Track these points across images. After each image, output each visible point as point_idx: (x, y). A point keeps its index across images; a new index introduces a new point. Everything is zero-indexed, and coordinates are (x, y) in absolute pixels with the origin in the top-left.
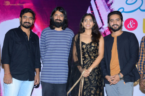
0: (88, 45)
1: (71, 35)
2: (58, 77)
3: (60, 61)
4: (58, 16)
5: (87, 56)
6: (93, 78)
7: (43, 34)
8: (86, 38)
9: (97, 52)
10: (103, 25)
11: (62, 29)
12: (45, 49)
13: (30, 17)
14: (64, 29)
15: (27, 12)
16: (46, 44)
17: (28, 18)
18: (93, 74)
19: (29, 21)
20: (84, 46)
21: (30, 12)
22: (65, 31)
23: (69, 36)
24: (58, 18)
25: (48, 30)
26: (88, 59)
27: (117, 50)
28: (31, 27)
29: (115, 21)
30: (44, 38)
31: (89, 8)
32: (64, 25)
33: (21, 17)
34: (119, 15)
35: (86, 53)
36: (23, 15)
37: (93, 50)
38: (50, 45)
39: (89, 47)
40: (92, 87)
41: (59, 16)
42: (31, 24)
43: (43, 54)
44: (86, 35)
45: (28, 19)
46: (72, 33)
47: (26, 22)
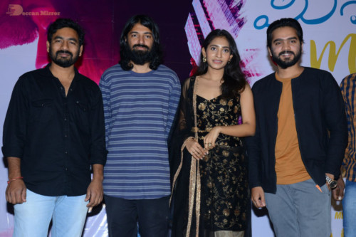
0: (211, 104)
1: (171, 81)
2: (143, 184)
3: (147, 145)
4: (139, 36)
5: (210, 129)
6: (226, 180)
7: (103, 83)
8: (209, 88)
9: (233, 120)
11: (151, 67)
12: (110, 117)
13: (71, 39)
14: (154, 67)
16: (113, 106)
18: (225, 171)
19: (68, 46)
20: (202, 106)
21: (71, 26)
22: (156, 73)
23: (167, 85)
24: (139, 41)
25: (116, 73)
30: (107, 90)
32: (155, 58)
35: (209, 123)
36: (55, 35)
37: (223, 114)
38: (123, 107)
39: (213, 108)
40: (225, 200)
41: (141, 36)
42: (74, 56)
45: (65, 43)
46: (173, 76)
47: (61, 51)
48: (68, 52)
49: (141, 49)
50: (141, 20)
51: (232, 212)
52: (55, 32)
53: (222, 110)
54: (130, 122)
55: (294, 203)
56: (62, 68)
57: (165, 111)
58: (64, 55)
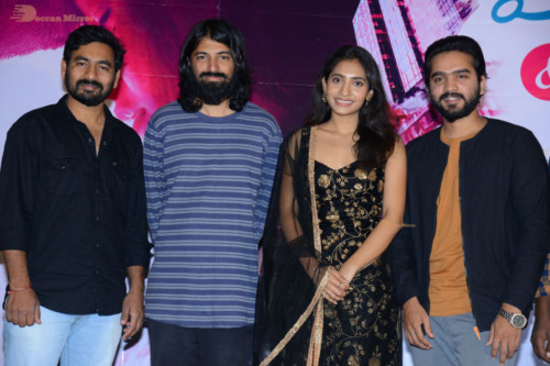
0: (339, 177)
1: (266, 132)
2: (212, 303)
3: (222, 238)
5: (334, 217)
6: (356, 306)
7: (152, 132)
8: (334, 147)
9: (376, 203)
11: (232, 107)
12: (163, 189)
13: (101, 62)
14: (236, 106)
17: (93, 64)
18: (355, 291)
19: (96, 74)
20: (325, 180)
21: (103, 40)
22: (241, 117)
23: (259, 139)
24: (209, 66)
25: (174, 116)
26: (336, 231)
27: (457, 198)
29: (451, 77)
30: (159, 145)
32: (237, 92)
33: (68, 60)
34: (468, 53)
35: (333, 209)
36: (76, 54)
37: (360, 195)
38: (183, 173)
39: (343, 184)
40: (352, 341)
41: (212, 58)
42: (105, 89)
43: (155, 211)
45: (93, 69)
46: (269, 123)
47: (85, 81)
48: (96, 83)
49: (213, 79)
50: (211, 31)
52: (77, 49)
53: (358, 187)
54: (195, 200)
56: (85, 106)
57: (255, 182)
58: (90, 88)
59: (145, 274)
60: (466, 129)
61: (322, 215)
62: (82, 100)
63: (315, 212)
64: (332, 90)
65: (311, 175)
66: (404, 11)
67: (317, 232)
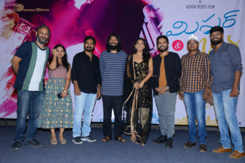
0: (139, 65)
5: (138, 73)
8: (138, 58)
10: (154, 46)
14: (118, 51)
15: (89, 39)
20: (136, 65)
21: (92, 39)
23: (123, 57)
25: (105, 53)
26: (139, 75)
28: (92, 51)
29: (162, 43)
31: (141, 32)
32: (118, 48)
33: (85, 43)
34: (165, 39)
35: (138, 71)
37: (144, 68)
41: (114, 40)
42: (92, 48)
44: (138, 55)
45: (90, 44)
47: (88, 47)
48: (90, 47)
49: (113, 45)
50: (114, 35)
51: (146, 101)
52: (86, 40)
53: (143, 66)
55: (164, 99)
59: (101, 86)
60: (165, 54)
61: (136, 72)
62: (88, 51)
63: (134, 72)
64: (137, 46)
65: (133, 64)
66: (149, 34)
67: (135, 76)
